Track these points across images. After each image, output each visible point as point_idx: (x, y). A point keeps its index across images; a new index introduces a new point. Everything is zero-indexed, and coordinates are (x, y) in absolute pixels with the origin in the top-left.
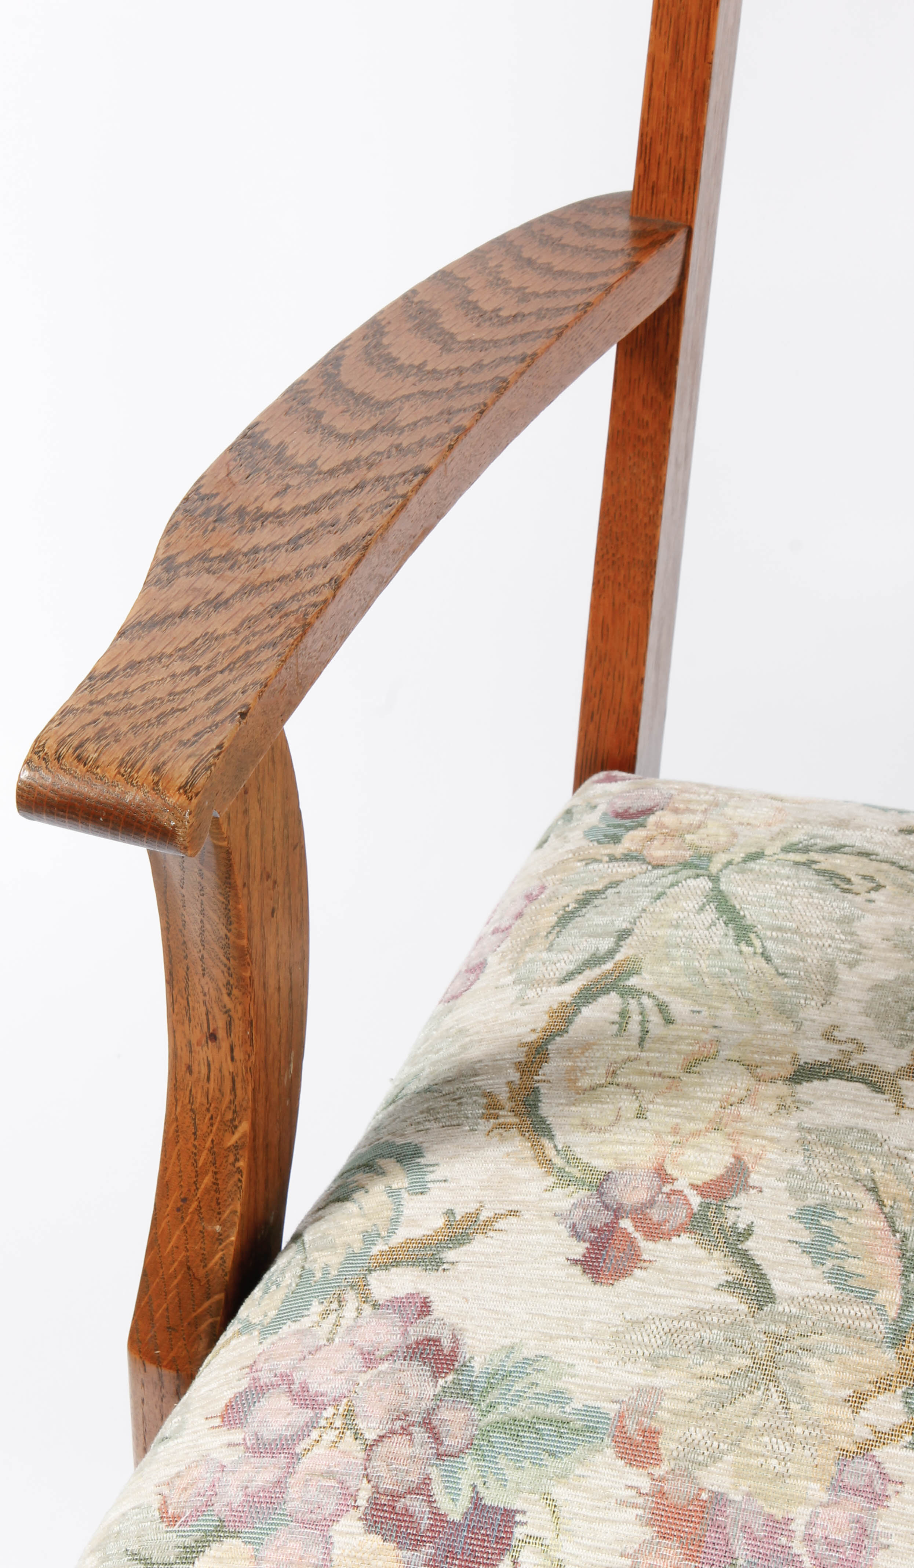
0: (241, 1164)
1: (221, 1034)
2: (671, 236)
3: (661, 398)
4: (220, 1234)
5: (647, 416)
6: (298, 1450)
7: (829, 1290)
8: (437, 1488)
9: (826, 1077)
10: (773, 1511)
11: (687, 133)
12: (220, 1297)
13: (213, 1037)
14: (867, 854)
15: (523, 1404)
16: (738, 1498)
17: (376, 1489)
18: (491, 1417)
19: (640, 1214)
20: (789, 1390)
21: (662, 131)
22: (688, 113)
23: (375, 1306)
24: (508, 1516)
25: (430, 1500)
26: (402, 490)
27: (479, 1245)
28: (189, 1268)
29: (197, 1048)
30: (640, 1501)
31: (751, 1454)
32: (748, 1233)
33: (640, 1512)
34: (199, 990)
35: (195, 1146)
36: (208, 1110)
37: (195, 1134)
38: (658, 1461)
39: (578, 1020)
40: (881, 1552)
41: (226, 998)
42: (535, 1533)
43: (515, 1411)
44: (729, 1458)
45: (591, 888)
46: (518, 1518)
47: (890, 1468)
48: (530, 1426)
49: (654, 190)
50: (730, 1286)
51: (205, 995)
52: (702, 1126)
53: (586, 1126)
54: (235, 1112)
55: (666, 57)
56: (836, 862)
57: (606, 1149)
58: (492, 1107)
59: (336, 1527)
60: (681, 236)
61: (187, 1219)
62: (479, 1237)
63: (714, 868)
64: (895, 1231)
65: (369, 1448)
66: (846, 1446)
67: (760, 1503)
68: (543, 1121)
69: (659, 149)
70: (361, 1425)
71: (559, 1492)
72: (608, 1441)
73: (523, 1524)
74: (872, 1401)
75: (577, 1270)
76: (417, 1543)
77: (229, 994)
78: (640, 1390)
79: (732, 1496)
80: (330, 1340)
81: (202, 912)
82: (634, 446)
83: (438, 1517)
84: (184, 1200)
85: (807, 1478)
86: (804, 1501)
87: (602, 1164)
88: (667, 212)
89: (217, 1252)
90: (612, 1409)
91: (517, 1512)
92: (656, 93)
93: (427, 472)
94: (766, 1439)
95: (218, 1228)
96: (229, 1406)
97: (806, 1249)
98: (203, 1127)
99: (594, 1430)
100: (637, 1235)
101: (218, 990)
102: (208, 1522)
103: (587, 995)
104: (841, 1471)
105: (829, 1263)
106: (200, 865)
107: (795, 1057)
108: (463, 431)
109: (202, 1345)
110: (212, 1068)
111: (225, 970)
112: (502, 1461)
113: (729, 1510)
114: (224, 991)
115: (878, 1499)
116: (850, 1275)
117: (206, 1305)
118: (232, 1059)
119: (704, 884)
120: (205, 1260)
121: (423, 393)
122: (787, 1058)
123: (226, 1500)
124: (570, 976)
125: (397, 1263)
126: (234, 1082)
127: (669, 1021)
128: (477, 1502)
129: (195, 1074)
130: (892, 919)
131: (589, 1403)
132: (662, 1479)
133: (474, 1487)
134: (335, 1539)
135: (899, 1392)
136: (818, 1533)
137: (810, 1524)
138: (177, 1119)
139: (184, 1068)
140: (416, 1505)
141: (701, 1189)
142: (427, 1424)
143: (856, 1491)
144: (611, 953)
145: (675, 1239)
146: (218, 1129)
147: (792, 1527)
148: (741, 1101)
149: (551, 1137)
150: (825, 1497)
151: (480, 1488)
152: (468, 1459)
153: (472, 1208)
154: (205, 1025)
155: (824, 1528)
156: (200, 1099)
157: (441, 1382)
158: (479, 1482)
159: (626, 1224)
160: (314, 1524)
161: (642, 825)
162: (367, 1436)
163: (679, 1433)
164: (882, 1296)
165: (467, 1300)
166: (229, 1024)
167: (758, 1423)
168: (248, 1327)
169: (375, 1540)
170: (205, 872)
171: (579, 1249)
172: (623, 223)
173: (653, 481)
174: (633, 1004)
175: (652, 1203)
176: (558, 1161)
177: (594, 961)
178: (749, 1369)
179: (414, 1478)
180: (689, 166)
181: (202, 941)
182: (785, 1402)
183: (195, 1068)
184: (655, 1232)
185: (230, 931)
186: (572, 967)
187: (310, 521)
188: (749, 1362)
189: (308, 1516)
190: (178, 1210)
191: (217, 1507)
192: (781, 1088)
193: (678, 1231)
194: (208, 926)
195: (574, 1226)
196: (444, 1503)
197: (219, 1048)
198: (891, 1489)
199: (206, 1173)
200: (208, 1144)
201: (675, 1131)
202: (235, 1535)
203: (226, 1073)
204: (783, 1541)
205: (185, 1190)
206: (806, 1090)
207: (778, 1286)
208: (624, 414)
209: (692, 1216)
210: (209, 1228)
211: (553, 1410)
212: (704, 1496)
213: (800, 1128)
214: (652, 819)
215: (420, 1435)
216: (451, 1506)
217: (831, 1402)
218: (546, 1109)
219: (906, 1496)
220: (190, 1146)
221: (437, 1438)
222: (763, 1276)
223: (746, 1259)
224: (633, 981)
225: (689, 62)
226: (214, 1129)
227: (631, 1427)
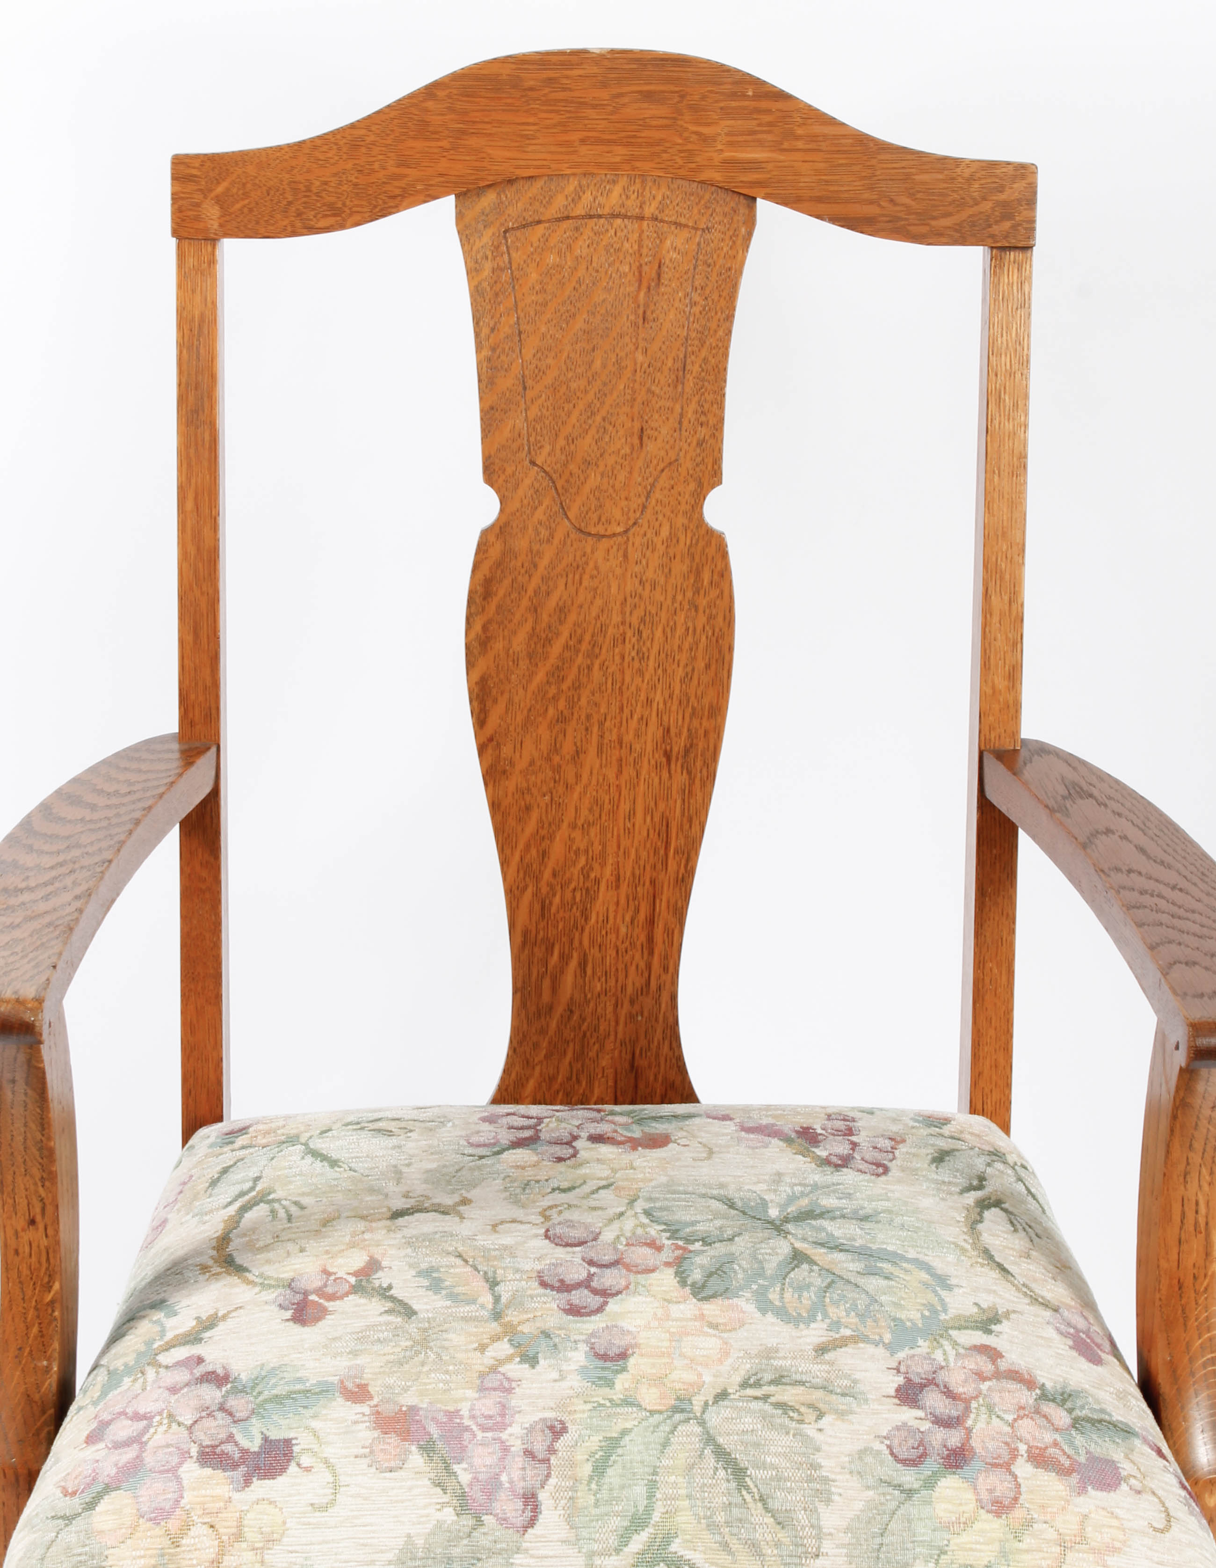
0: (56, 1314)
1: (38, 1218)
2: (208, 749)
3: (212, 860)
4: (47, 1367)
5: (204, 874)
6: (144, 1440)
7: (449, 1303)
8: (239, 1437)
9: (412, 1213)
10: (447, 1408)
11: (209, 684)
12: (51, 1411)
13: (32, 1222)
14: (398, 1119)
15: (279, 1388)
16: (425, 1406)
17: (201, 1445)
18: (261, 1398)
19: (320, 1292)
20: (439, 1351)
21: (193, 684)
22: (208, 671)
23: (167, 1367)
24: (288, 1443)
25: (236, 1444)
26: (99, 870)
27: (221, 1327)
28: (28, 1396)
29: (21, 1234)
30: (366, 1418)
31: (425, 1384)
32: (390, 1287)
33: (368, 1424)
34: (22, 1187)
35: (24, 1308)
36: (31, 1278)
37: (23, 1299)
38: (371, 1398)
39: (243, 1220)
40: (517, 1415)
41: (41, 1190)
42: (306, 1447)
43: (275, 1392)
44: (414, 1388)
45: (225, 1165)
46: (294, 1442)
47: (510, 1375)
48: (288, 1396)
49: (192, 724)
50: (388, 1312)
51: (26, 1190)
52: (343, 1247)
53: (268, 1262)
54: (50, 1276)
55: (190, 638)
56: (380, 1125)
57: (288, 1268)
58: (204, 1269)
59: (181, 1470)
60: (214, 749)
61: (24, 1362)
62: (221, 1323)
63: (303, 1140)
64: (479, 1272)
65: (190, 1428)
66: (481, 1369)
67: (439, 1405)
68: (241, 1266)
69: (193, 697)
70: (181, 1419)
71: (315, 1424)
72: (337, 1394)
73: (297, 1444)
74: (491, 1347)
75: (291, 1323)
76: (235, 1466)
77: (43, 1186)
78: (349, 1368)
79: (421, 1406)
80: (144, 1389)
81: (26, 1125)
82: (198, 895)
83: (245, 1452)
84: (20, 1349)
85: (463, 1388)
86: (465, 1399)
87: (287, 1275)
88: (202, 737)
89: (46, 1380)
90: (335, 1380)
91: (292, 1439)
92: (186, 662)
93: (110, 861)
94: (433, 1375)
95: (45, 1363)
96: (87, 1438)
97: (428, 1288)
98: (29, 1292)
99: (327, 1391)
100: (321, 1301)
101: (36, 1184)
102: (99, 1487)
103: (244, 1209)
104: (482, 1382)
105: (444, 1292)
106: (25, 1087)
107: (389, 1209)
108: (122, 843)
109: (43, 1448)
110: (33, 1245)
111: (40, 1167)
112: (275, 1417)
113: (421, 1413)
114: (40, 1184)
115: (509, 1391)
116: (458, 1294)
117: (43, 1419)
118: (47, 1236)
119: (299, 1148)
120: (38, 1387)
121: (90, 830)
122: (384, 1210)
123: (106, 1473)
124: (230, 1203)
125: (174, 1346)
126: (48, 1253)
127: (302, 1208)
128: (266, 1439)
129: (21, 1255)
130: (425, 1142)
131: (320, 1379)
132: (376, 1406)
133: (262, 1433)
134: (183, 1476)
135: (506, 1340)
136: (478, 1413)
137: (471, 1410)
138: (9, 1293)
139: (12, 1252)
140: (228, 1448)
141: (355, 1274)
142: (222, 1408)
143: (495, 1389)
144: (252, 1189)
145: (345, 1299)
146: (39, 1291)
147: (461, 1413)
148: (363, 1232)
149: (250, 1272)
150: (477, 1395)
151: (266, 1432)
152: (254, 1420)
153: (212, 1312)
154: (27, 1214)
155: (480, 1410)
156: (25, 1272)
157: (224, 1389)
158: (264, 1430)
159: (313, 1297)
160: (168, 1471)
161: (246, 1133)
162: (186, 1423)
163: (379, 1382)
164: (481, 1300)
165: (226, 1351)
166: (43, 1210)
167: (425, 1369)
168: (80, 1409)
169: (208, 1471)
170: (30, 1092)
171: (289, 1314)
172: (175, 746)
173: (213, 917)
174: (276, 1205)
175: (325, 1285)
176: (257, 1280)
177: (242, 1194)
178: (412, 1346)
179: (223, 1436)
180: (213, 706)
181: (25, 1148)
182: (439, 1356)
183: (21, 1250)
184: (332, 1297)
185: (43, 1135)
186: (229, 1200)
187: (50, 888)
188: (411, 1343)
189: (162, 1468)
190: (16, 1357)
191: (100, 1479)
192: (388, 1223)
193: (347, 1294)
194: (29, 1135)
195: (280, 1305)
196: (245, 1443)
197: (37, 1229)
198: (514, 1384)
199: (34, 1325)
200: (34, 1303)
201: (327, 1252)
202: (118, 1488)
203: (42, 1247)
204: (458, 1421)
205: (20, 1342)
206: (401, 1221)
207: (415, 1307)
208: (189, 875)
209: (353, 1287)
210: (39, 1364)
211: (298, 1387)
212: (404, 1409)
213: (404, 1237)
214: (251, 1129)
215: (219, 1415)
216: (250, 1444)
217: (467, 1351)
218: (239, 1260)
219: (524, 1386)
220: (20, 1309)
221: (231, 1414)
222: (406, 1304)
223: (393, 1299)
224: (271, 1197)
225: (206, 640)
226: (37, 1291)
227: (350, 1385)
